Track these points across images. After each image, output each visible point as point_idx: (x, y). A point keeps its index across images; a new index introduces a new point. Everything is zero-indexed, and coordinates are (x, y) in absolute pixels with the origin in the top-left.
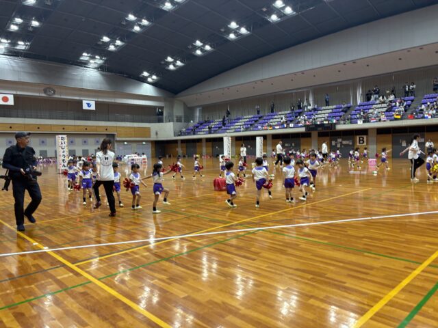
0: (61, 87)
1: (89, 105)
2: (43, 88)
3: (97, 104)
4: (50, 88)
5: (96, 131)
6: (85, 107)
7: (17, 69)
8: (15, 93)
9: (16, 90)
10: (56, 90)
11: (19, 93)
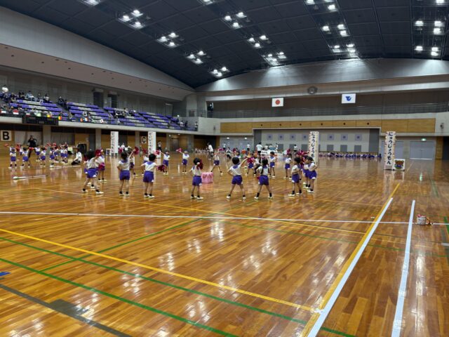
0: (322, 85)
1: (348, 98)
2: (306, 88)
3: (358, 96)
4: (311, 87)
5: (356, 126)
6: (344, 101)
7: (286, 75)
8: (284, 96)
9: (286, 93)
10: (319, 88)
11: (288, 95)
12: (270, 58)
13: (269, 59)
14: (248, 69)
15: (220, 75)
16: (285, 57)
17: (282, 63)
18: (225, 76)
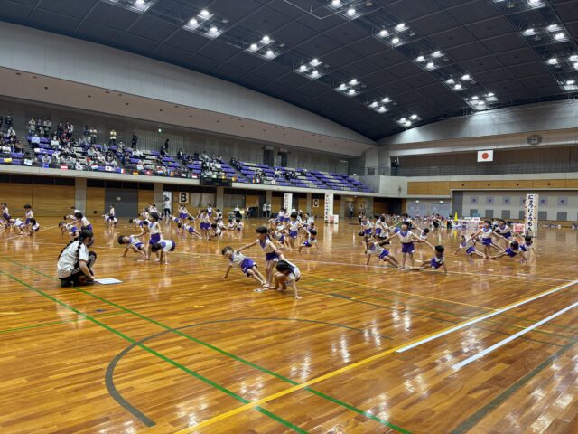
0: (549, 132)
2: (526, 138)
4: (533, 136)
7: (497, 121)
8: (495, 147)
9: (497, 144)
10: (544, 136)
11: (500, 147)
12: (475, 101)
13: (473, 103)
14: (446, 116)
15: (408, 124)
16: (495, 99)
17: (492, 106)
18: (415, 125)
